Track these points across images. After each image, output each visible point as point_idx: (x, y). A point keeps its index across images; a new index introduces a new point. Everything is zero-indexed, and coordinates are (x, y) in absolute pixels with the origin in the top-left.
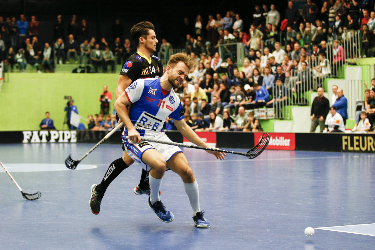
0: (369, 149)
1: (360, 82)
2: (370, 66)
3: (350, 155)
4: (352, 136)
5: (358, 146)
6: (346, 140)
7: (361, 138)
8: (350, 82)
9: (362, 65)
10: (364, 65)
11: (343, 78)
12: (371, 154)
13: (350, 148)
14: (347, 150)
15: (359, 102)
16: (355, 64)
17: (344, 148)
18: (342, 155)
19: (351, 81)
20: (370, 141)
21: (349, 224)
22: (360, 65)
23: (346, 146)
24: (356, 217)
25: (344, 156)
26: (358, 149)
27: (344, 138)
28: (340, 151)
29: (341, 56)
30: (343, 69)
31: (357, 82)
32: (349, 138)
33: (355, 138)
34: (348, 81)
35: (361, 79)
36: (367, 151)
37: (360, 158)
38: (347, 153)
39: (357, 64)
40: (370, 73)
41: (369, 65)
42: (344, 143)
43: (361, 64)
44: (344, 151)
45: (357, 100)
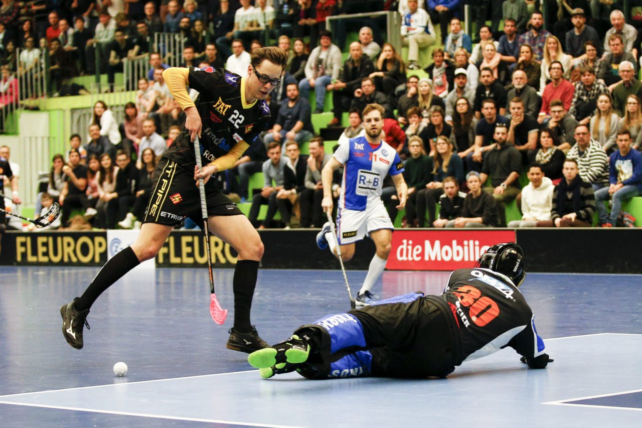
0: (66, 259)
1: (46, 140)
2: (64, 111)
3: (30, 270)
4: (34, 236)
5: (46, 254)
6: (24, 244)
7: (51, 240)
8: (28, 141)
9: (49, 111)
10: (54, 110)
11: (15, 133)
12: (70, 267)
13: (31, 259)
14: (25, 263)
15: (44, 176)
16: (36, 109)
17: (19, 258)
18: (16, 271)
19: (30, 138)
20: (69, 245)
21: (30, 390)
22: (45, 110)
23: (24, 255)
24: (43, 377)
25: (19, 272)
26: (45, 259)
27: (20, 240)
28: (11, 264)
29: (11, 94)
30: (14, 118)
31: (39, 140)
32: (29, 240)
33: (41, 240)
34: (25, 138)
35: (47, 135)
36: (61, 263)
37: (49, 274)
38: (26, 267)
39: (41, 107)
40: (64, 123)
41: (61, 110)
42: (20, 250)
43: (48, 108)
44: (19, 264)
45: (41, 173)
